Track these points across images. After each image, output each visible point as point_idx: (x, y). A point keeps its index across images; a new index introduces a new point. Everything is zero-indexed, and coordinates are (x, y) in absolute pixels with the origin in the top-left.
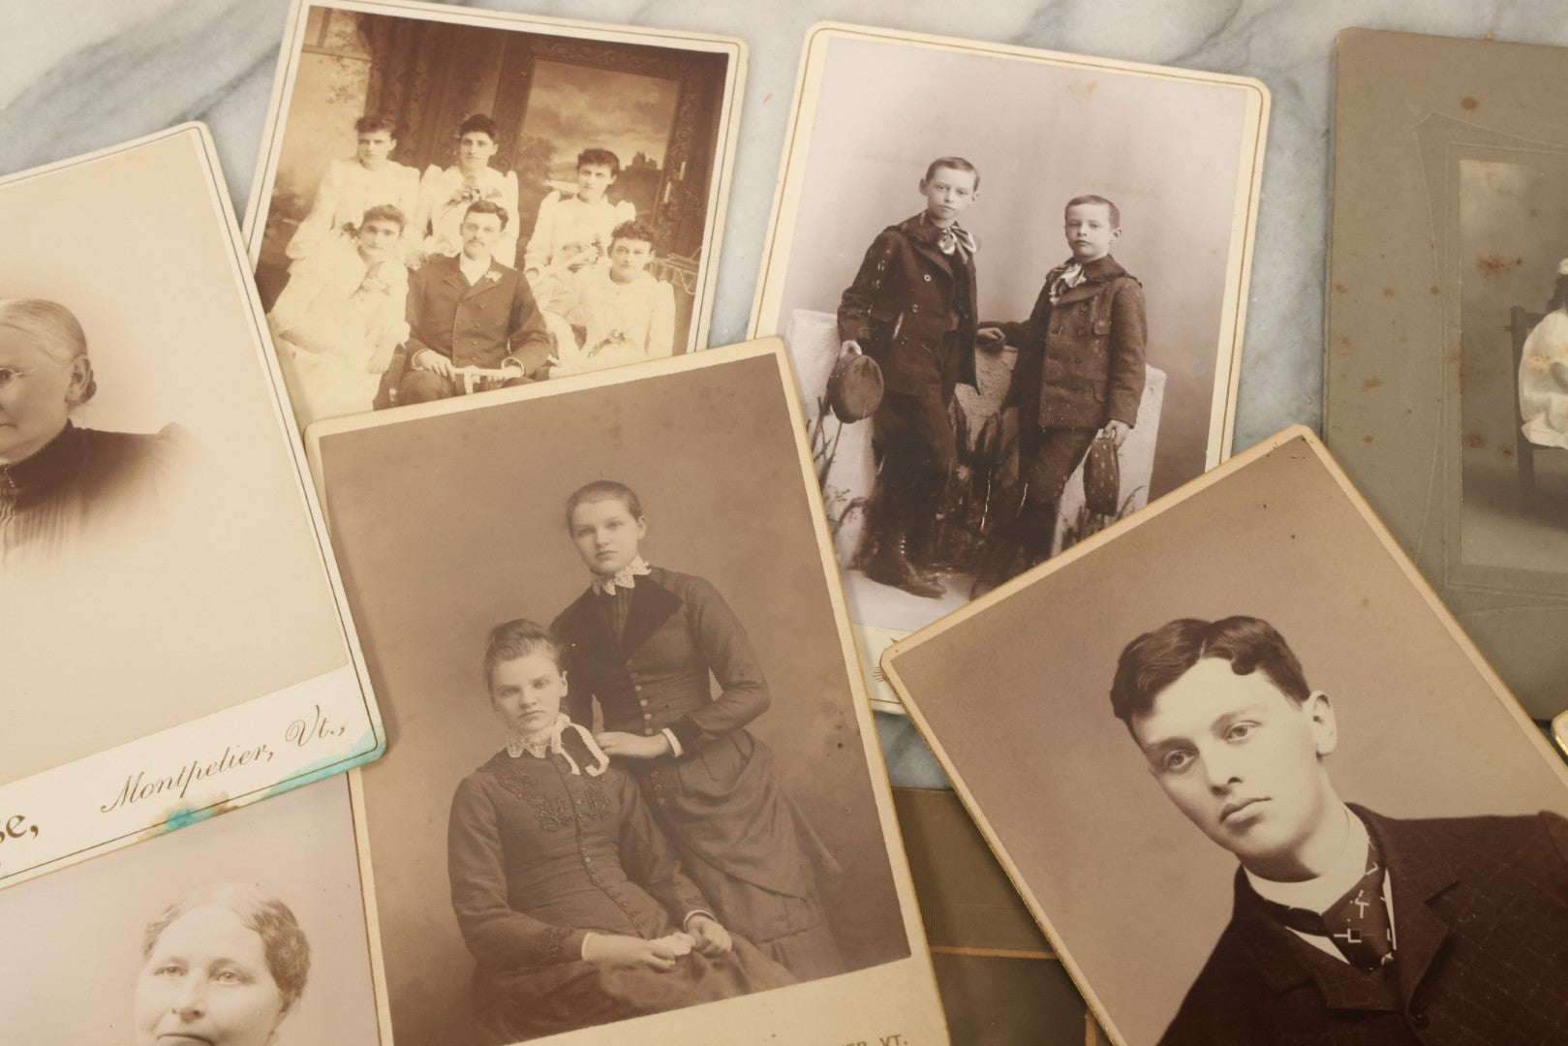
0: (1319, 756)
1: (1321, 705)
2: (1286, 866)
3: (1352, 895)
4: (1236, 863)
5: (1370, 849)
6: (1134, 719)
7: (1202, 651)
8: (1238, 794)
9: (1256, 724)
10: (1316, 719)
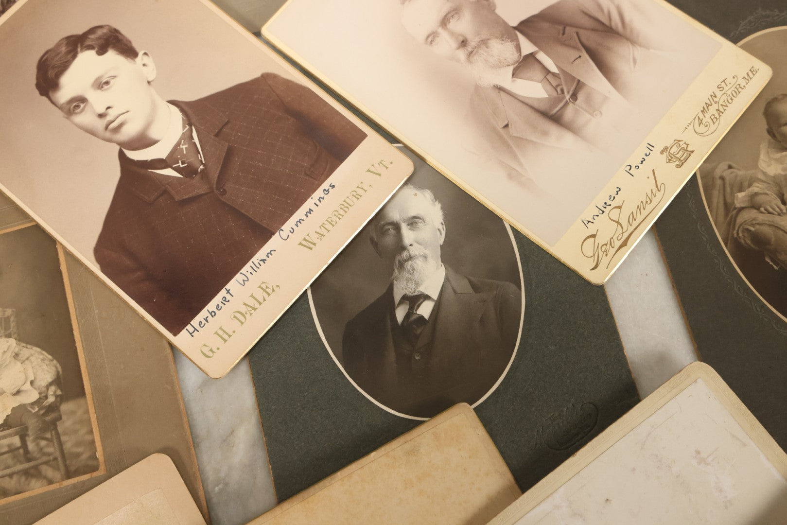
0: (149, 82)
1: (145, 57)
2: (143, 141)
3: (178, 144)
4: (117, 148)
5: (183, 119)
6: (51, 94)
7: (79, 50)
8: (112, 114)
9: (114, 77)
10: (144, 65)
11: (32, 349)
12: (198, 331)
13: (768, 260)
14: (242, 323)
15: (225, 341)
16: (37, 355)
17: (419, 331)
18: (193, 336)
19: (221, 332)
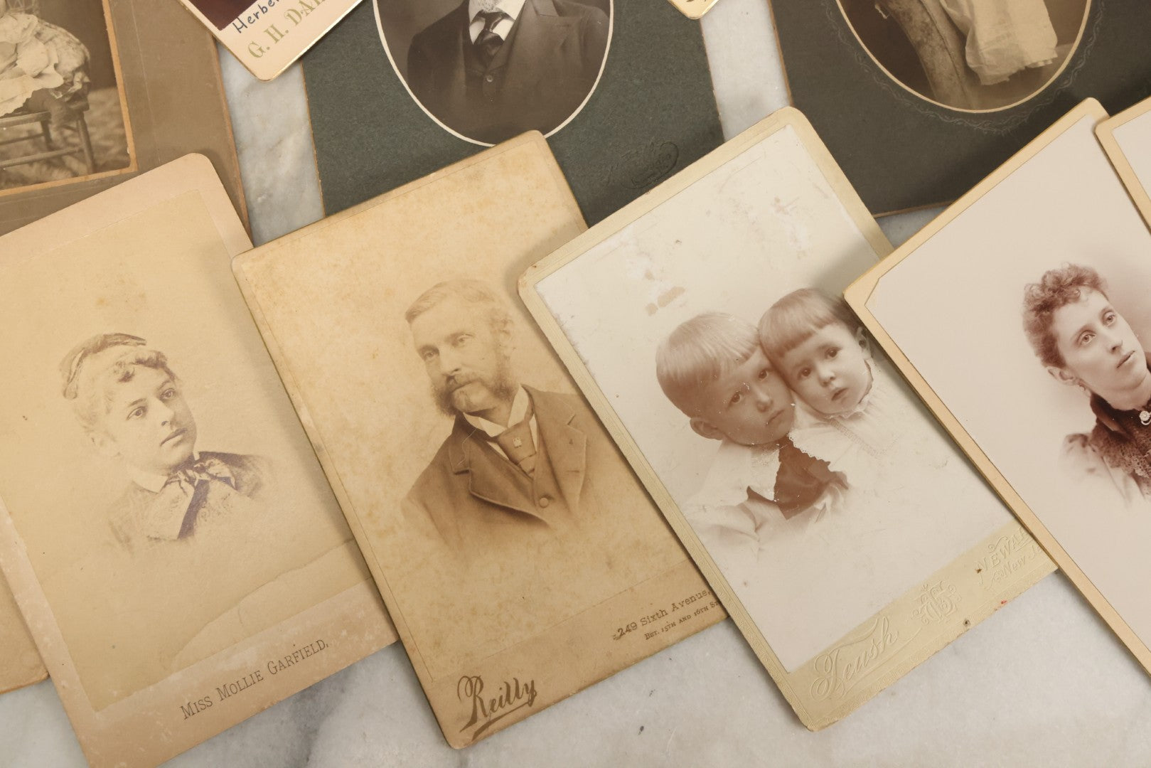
11: (56, 29)
12: (246, 27)
13: (877, 7)
14: (297, 23)
15: (277, 40)
16: (62, 37)
17: (493, 52)
18: (240, 32)
19: (272, 31)
